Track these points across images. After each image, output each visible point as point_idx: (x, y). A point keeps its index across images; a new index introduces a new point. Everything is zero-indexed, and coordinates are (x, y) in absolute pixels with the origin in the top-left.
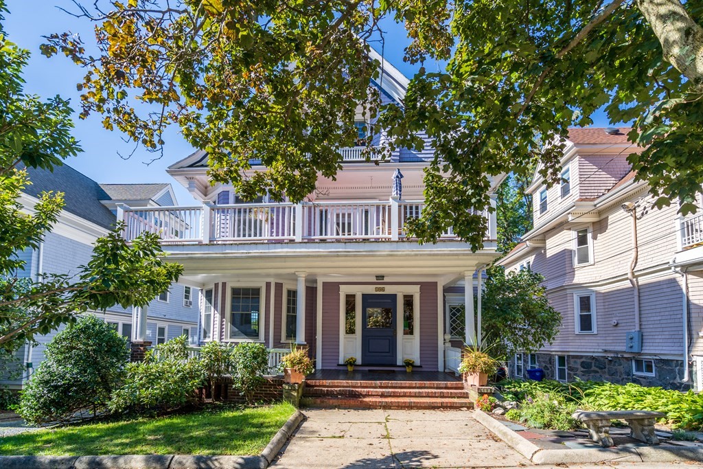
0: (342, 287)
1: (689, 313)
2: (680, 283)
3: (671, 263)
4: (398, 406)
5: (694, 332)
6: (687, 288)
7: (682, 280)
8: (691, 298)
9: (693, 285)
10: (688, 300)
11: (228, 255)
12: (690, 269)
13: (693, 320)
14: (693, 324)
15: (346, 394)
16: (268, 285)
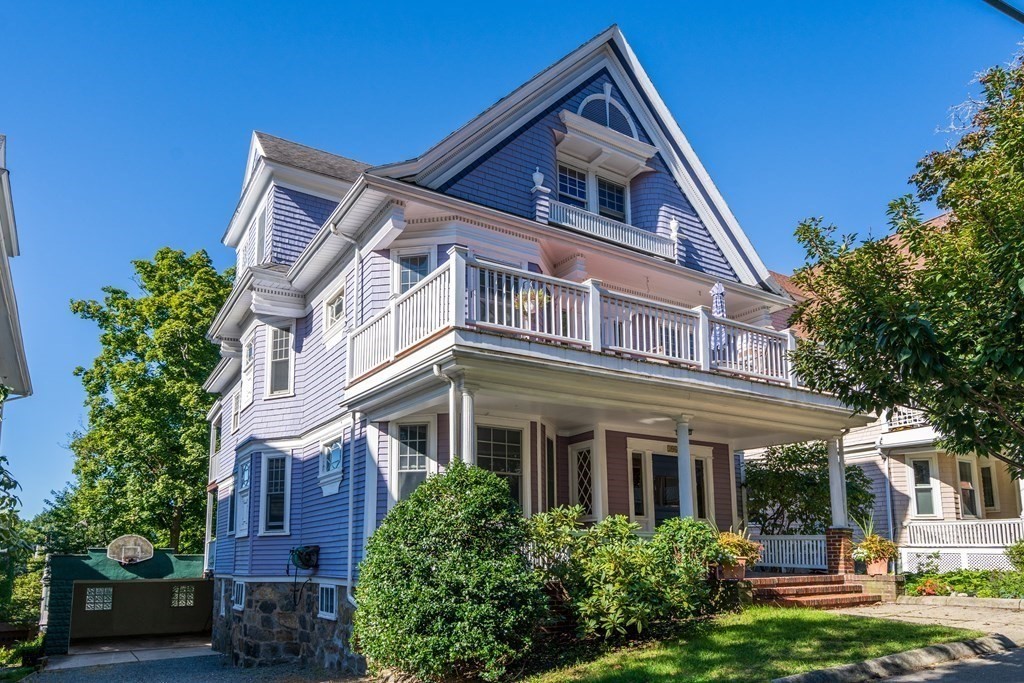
0: (630, 440)
1: (892, 501)
2: (881, 467)
3: (878, 443)
4: (826, 606)
5: (898, 522)
6: (890, 473)
7: (884, 466)
8: (893, 484)
9: (896, 470)
10: (891, 486)
11: (630, 376)
12: (893, 452)
13: (896, 508)
14: (897, 512)
15: (764, 595)
16: (533, 425)
